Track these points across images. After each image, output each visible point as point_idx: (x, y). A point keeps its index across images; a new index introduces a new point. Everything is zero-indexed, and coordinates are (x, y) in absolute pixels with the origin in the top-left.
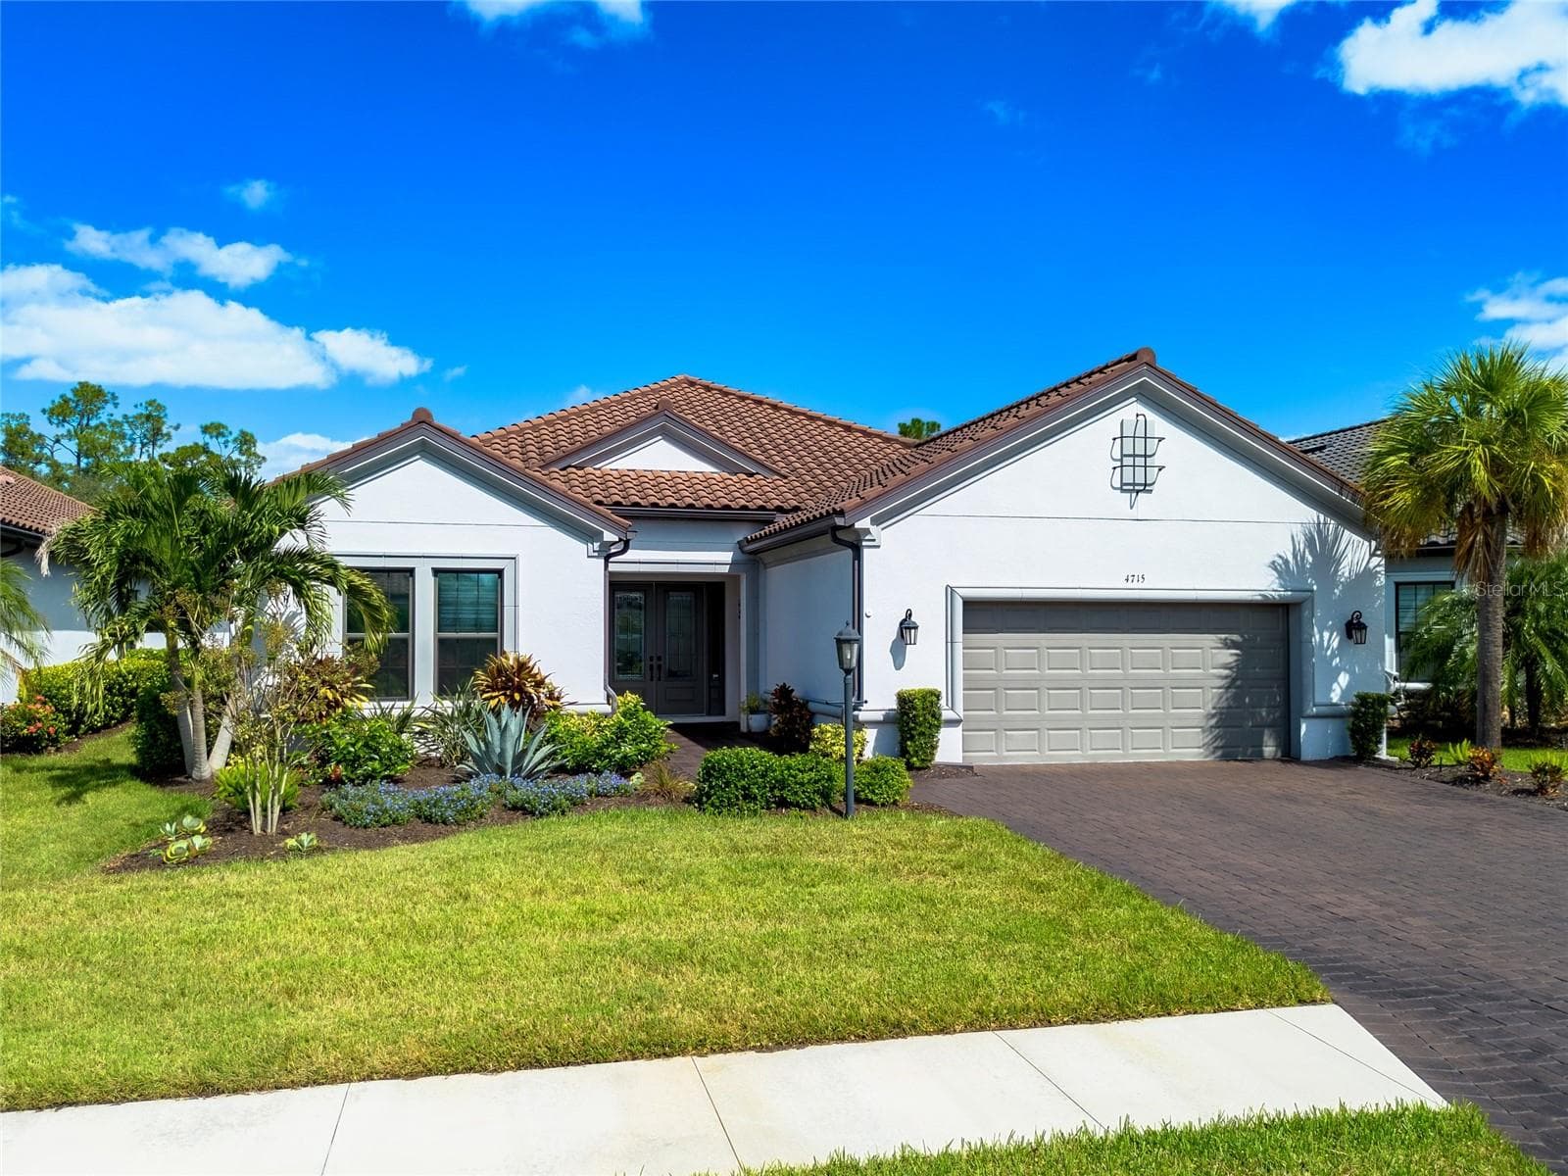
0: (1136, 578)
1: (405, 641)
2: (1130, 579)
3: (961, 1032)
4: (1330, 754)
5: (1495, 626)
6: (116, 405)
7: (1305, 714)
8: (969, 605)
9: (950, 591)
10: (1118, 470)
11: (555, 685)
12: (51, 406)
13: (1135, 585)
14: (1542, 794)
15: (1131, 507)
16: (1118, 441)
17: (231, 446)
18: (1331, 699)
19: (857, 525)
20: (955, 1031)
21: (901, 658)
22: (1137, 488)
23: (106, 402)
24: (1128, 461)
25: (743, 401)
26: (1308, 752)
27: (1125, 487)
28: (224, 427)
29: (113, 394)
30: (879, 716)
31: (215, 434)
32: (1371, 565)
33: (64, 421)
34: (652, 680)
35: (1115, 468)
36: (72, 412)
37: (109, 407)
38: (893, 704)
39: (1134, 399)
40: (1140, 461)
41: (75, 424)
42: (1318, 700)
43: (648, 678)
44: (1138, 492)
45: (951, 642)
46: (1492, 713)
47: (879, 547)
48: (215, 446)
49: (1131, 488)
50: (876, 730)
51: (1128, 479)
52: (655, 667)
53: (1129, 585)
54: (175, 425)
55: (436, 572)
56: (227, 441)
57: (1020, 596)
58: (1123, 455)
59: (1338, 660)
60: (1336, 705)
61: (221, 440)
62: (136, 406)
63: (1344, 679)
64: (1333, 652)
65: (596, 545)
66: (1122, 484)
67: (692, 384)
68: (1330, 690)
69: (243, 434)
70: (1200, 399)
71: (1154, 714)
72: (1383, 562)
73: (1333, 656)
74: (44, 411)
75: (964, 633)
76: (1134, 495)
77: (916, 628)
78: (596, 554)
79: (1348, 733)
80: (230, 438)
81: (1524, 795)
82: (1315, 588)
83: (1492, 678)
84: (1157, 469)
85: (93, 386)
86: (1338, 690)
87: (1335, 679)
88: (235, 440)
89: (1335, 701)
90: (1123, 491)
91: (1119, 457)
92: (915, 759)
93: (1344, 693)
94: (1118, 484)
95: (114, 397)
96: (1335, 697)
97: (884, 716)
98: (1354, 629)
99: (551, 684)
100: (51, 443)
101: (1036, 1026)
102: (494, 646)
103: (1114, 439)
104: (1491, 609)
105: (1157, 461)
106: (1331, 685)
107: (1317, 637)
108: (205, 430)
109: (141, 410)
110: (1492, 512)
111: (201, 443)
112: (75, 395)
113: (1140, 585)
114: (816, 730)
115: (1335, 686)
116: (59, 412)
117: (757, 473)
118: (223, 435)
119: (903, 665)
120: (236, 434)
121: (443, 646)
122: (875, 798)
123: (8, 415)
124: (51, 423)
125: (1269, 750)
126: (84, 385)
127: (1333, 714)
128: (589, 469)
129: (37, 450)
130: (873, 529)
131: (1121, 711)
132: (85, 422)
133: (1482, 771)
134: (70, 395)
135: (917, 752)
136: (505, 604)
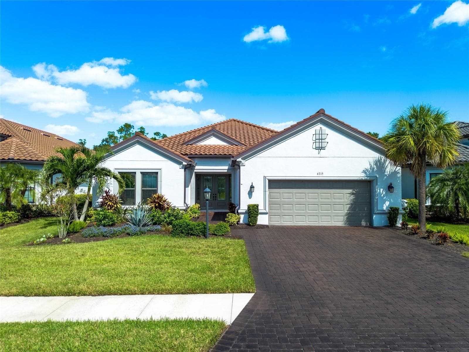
0: (320, 173)
1: (134, 190)
2: (319, 174)
3: (147, 294)
4: (383, 225)
5: (422, 188)
6: (134, 128)
7: (375, 213)
8: (270, 181)
9: (265, 177)
10: (315, 143)
11: (169, 202)
12: (119, 129)
13: (320, 175)
14: (428, 238)
15: (319, 154)
16: (315, 135)
17: (161, 138)
18: (383, 209)
19: (237, 160)
20: (146, 294)
21: (251, 196)
22: (320, 148)
23: (132, 128)
24: (317, 141)
25: (243, 124)
26: (375, 224)
27: (316, 148)
28: (160, 133)
29: (133, 126)
30: (244, 211)
31: (157, 135)
32: (397, 170)
33: (122, 133)
34: (214, 200)
35: (313, 143)
36: (124, 130)
37: (132, 129)
38: (246, 208)
39: (319, 123)
40: (320, 141)
41: (124, 134)
42: (379, 209)
43: (213, 200)
44: (320, 149)
45: (265, 191)
46: (422, 214)
47: (245, 166)
48: (157, 138)
49: (318, 148)
50: (244, 215)
51: (317, 146)
52: (215, 197)
53: (318, 175)
54: (147, 133)
55: (141, 173)
56: (160, 137)
57: (285, 179)
58: (316, 139)
59: (386, 197)
60: (384, 210)
61: (159, 136)
62: (138, 129)
63: (387, 203)
64: (384, 195)
65: (182, 165)
66: (316, 147)
67: (235, 121)
68: (383, 206)
69: (164, 135)
70: (339, 123)
71: (328, 212)
72: (401, 169)
73: (384, 196)
74: (117, 131)
75: (269, 189)
76: (319, 150)
77: (254, 187)
78: (182, 168)
79: (388, 219)
80: (161, 136)
81: (423, 239)
82: (378, 176)
83: (422, 203)
84: (327, 143)
85: (128, 124)
86: (386, 206)
87: (385, 203)
88: (162, 136)
89: (384, 209)
90: (316, 149)
91: (315, 140)
92: (251, 223)
93: (387, 207)
94: (315, 148)
95: (133, 127)
96: (385, 208)
97: (245, 211)
98: (390, 188)
99: (168, 201)
100: (119, 139)
101: (168, 294)
102: (155, 192)
103: (313, 135)
104: (421, 183)
105: (326, 140)
106: (383, 205)
107: (379, 191)
108: (155, 134)
109: (140, 130)
110: (420, 154)
111: (154, 138)
112: (124, 126)
113: (321, 176)
114: (227, 215)
115: (384, 205)
116: (120, 131)
117: (238, 145)
118: (159, 135)
119: (251, 197)
120: (162, 135)
121: (143, 192)
122: (217, 234)
123: (109, 132)
124: (119, 133)
125: (363, 223)
126: (126, 124)
127: (383, 213)
128: (194, 145)
129: (116, 140)
130: (243, 161)
131: (317, 211)
132: (126, 133)
133: (415, 231)
134: (123, 126)
135: (251, 221)
136: (158, 181)
